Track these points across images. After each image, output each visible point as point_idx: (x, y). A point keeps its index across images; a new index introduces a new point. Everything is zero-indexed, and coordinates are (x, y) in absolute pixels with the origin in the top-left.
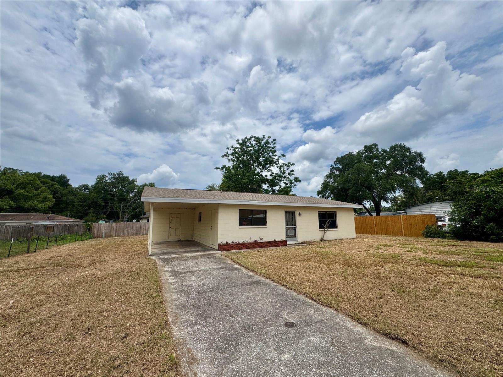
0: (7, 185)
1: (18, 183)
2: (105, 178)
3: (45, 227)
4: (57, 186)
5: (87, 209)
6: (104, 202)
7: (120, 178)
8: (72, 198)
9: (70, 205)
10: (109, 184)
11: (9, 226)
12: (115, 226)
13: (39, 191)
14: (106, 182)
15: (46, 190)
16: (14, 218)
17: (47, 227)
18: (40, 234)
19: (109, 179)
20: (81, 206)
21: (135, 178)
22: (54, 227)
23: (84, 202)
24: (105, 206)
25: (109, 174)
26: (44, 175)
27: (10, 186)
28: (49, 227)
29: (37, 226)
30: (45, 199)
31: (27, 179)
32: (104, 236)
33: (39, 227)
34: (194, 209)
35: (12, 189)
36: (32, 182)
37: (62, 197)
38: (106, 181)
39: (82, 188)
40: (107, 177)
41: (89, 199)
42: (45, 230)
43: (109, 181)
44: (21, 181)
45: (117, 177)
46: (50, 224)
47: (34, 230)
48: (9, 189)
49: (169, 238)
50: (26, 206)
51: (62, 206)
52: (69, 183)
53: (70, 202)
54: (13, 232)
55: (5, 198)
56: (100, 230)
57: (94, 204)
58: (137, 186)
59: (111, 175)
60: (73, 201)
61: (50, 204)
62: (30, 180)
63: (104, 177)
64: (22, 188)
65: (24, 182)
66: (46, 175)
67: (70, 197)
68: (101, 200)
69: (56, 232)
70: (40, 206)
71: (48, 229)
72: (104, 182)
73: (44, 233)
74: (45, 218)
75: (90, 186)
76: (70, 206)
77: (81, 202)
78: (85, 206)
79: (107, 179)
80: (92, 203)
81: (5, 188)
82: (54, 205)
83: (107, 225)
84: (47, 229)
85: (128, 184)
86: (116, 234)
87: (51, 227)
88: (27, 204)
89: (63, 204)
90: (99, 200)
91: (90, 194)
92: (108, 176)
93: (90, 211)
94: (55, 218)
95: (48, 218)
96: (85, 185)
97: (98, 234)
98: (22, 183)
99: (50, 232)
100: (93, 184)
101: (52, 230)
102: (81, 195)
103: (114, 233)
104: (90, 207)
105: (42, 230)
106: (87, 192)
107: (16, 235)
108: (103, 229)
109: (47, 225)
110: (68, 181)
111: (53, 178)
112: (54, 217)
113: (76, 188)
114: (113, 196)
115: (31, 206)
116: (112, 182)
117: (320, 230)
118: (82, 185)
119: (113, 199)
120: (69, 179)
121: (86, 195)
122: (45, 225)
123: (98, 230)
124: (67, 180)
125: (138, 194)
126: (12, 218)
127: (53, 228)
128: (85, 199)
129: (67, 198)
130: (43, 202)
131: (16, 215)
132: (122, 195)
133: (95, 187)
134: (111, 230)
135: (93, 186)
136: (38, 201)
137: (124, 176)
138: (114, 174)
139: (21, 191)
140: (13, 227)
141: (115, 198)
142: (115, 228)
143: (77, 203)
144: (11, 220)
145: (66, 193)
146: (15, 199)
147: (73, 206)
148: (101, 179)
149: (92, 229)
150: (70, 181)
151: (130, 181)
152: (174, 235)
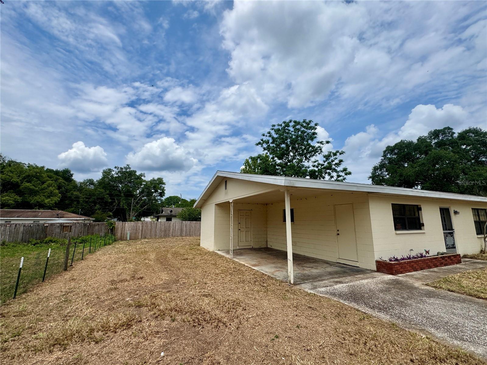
0: (12, 178)
1: (24, 176)
2: (111, 172)
3: (61, 226)
4: (61, 180)
5: (93, 206)
6: (110, 199)
7: (127, 172)
8: (77, 193)
9: (75, 201)
10: (115, 179)
11: (19, 224)
12: (141, 226)
13: (45, 185)
14: (112, 177)
15: (52, 184)
16: (20, 214)
17: (64, 226)
18: (56, 234)
19: (116, 173)
20: (86, 202)
21: (143, 173)
22: (71, 226)
23: (89, 199)
24: (111, 203)
25: (115, 167)
26: (48, 169)
27: (15, 179)
28: (66, 226)
29: (52, 225)
30: (51, 195)
31: (34, 171)
32: (128, 238)
33: (54, 227)
34: (267, 204)
35: (17, 182)
36: (38, 174)
37: (67, 192)
38: (113, 175)
39: (87, 183)
40: (113, 171)
41: (94, 195)
42: (61, 230)
43: (115, 176)
44: (27, 174)
45: (125, 171)
46: (66, 223)
47: (48, 230)
48: (14, 182)
49: (238, 244)
50: (32, 202)
51: (67, 202)
52: (73, 178)
53: (75, 198)
54: (24, 232)
55: (10, 192)
56: (124, 230)
57: (101, 200)
58: (145, 181)
59: (118, 169)
60: (77, 197)
61: (56, 199)
62: (37, 173)
63: (110, 170)
64: (28, 182)
65: (31, 174)
66: (49, 169)
67: (75, 193)
68: (108, 196)
69: (74, 233)
70: (46, 201)
71: (65, 228)
72: (111, 177)
73: (60, 234)
74: (54, 215)
75: (95, 181)
76: (75, 203)
77: (86, 198)
78: (90, 202)
79: (113, 173)
80: (98, 199)
81: (10, 181)
82: (60, 200)
83: (132, 225)
84: (63, 228)
85: (135, 178)
86: (142, 235)
87: (68, 226)
88: (33, 200)
89: (67, 200)
90: (105, 197)
91: (95, 189)
92: (115, 170)
93: (96, 208)
94: (65, 216)
95: (58, 215)
96: (90, 180)
97: (121, 236)
98: (29, 176)
99: (66, 232)
100: (98, 179)
101: (69, 230)
102: (86, 191)
103: (140, 234)
104: (95, 203)
105: (58, 230)
106: (92, 187)
107: (28, 235)
108: (128, 229)
109: (64, 223)
110: (72, 176)
111: (57, 173)
112: (64, 214)
113: (81, 183)
114: (119, 191)
115: (38, 202)
116: (119, 177)
117: (479, 236)
118: (87, 180)
119: (120, 196)
120: (73, 174)
121: (92, 190)
122: (61, 223)
123: (122, 231)
124: (71, 174)
125: (145, 190)
126: (18, 215)
127: (69, 228)
128: (91, 194)
129: (72, 194)
130: (49, 197)
131: (22, 212)
132: (129, 191)
133: (101, 183)
134: (136, 230)
135: (98, 181)
136: (44, 196)
137: (132, 171)
138: (121, 168)
139: (28, 184)
140: (24, 226)
141: (122, 194)
142: (141, 228)
143: (82, 199)
144: (18, 217)
145: (71, 188)
146: (20, 193)
147: (78, 202)
148: (107, 173)
149: (116, 229)
150: (73, 175)
151: (138, 176)
152: (244, 240)
